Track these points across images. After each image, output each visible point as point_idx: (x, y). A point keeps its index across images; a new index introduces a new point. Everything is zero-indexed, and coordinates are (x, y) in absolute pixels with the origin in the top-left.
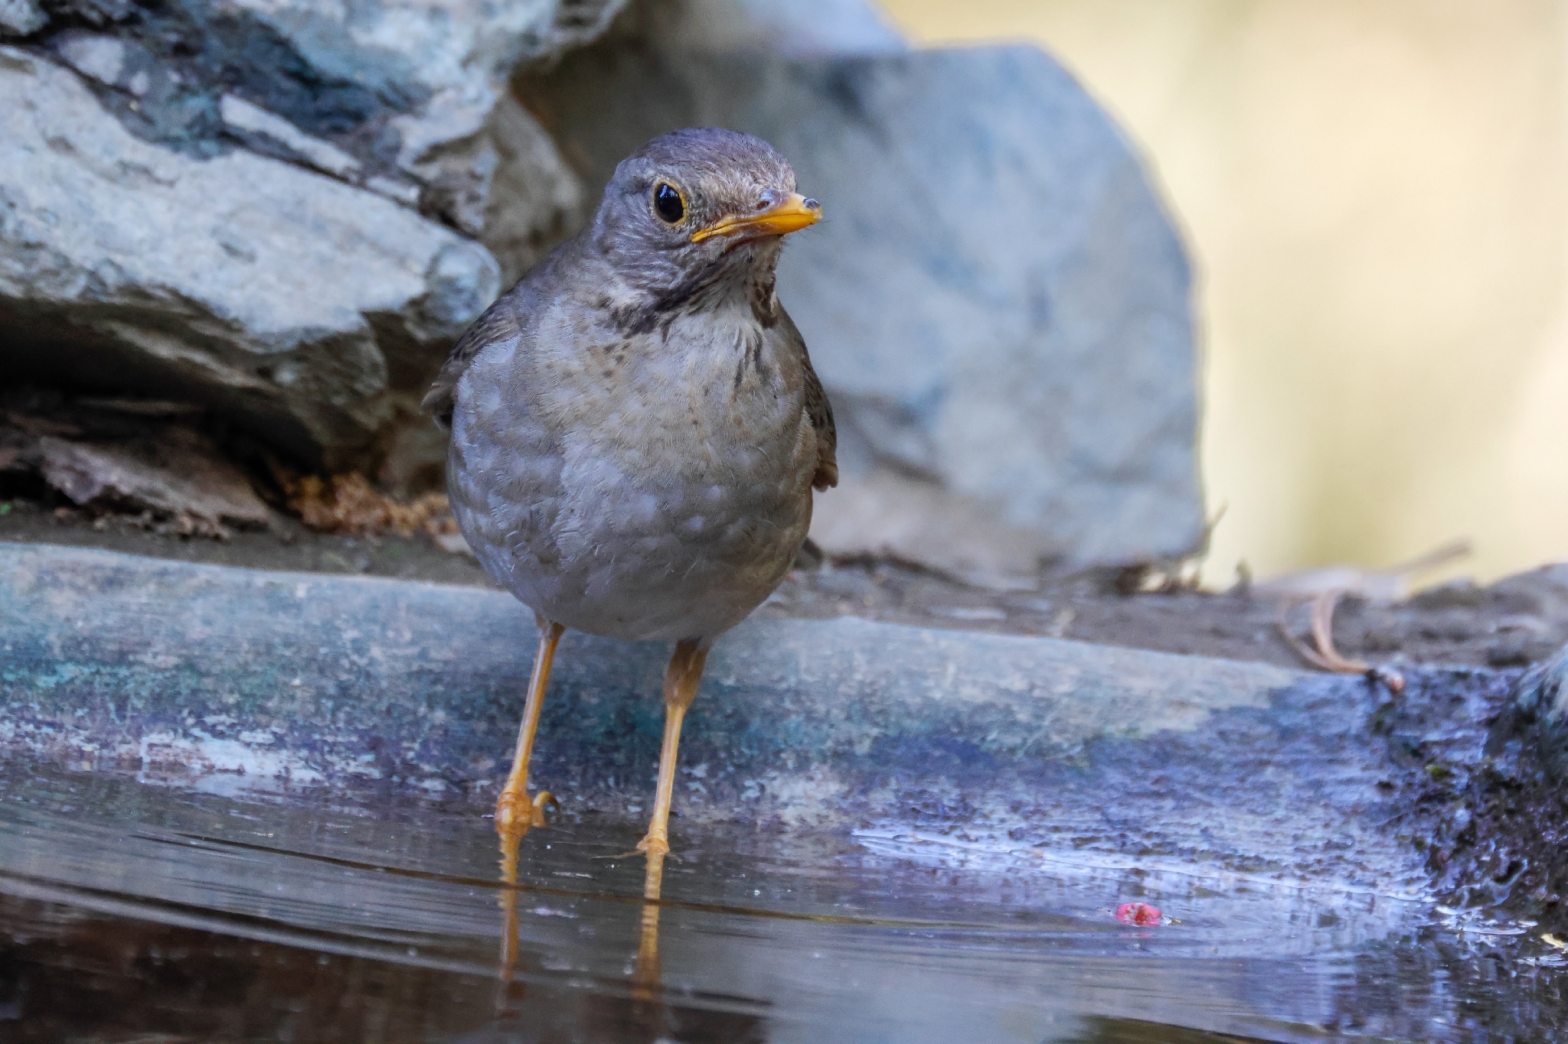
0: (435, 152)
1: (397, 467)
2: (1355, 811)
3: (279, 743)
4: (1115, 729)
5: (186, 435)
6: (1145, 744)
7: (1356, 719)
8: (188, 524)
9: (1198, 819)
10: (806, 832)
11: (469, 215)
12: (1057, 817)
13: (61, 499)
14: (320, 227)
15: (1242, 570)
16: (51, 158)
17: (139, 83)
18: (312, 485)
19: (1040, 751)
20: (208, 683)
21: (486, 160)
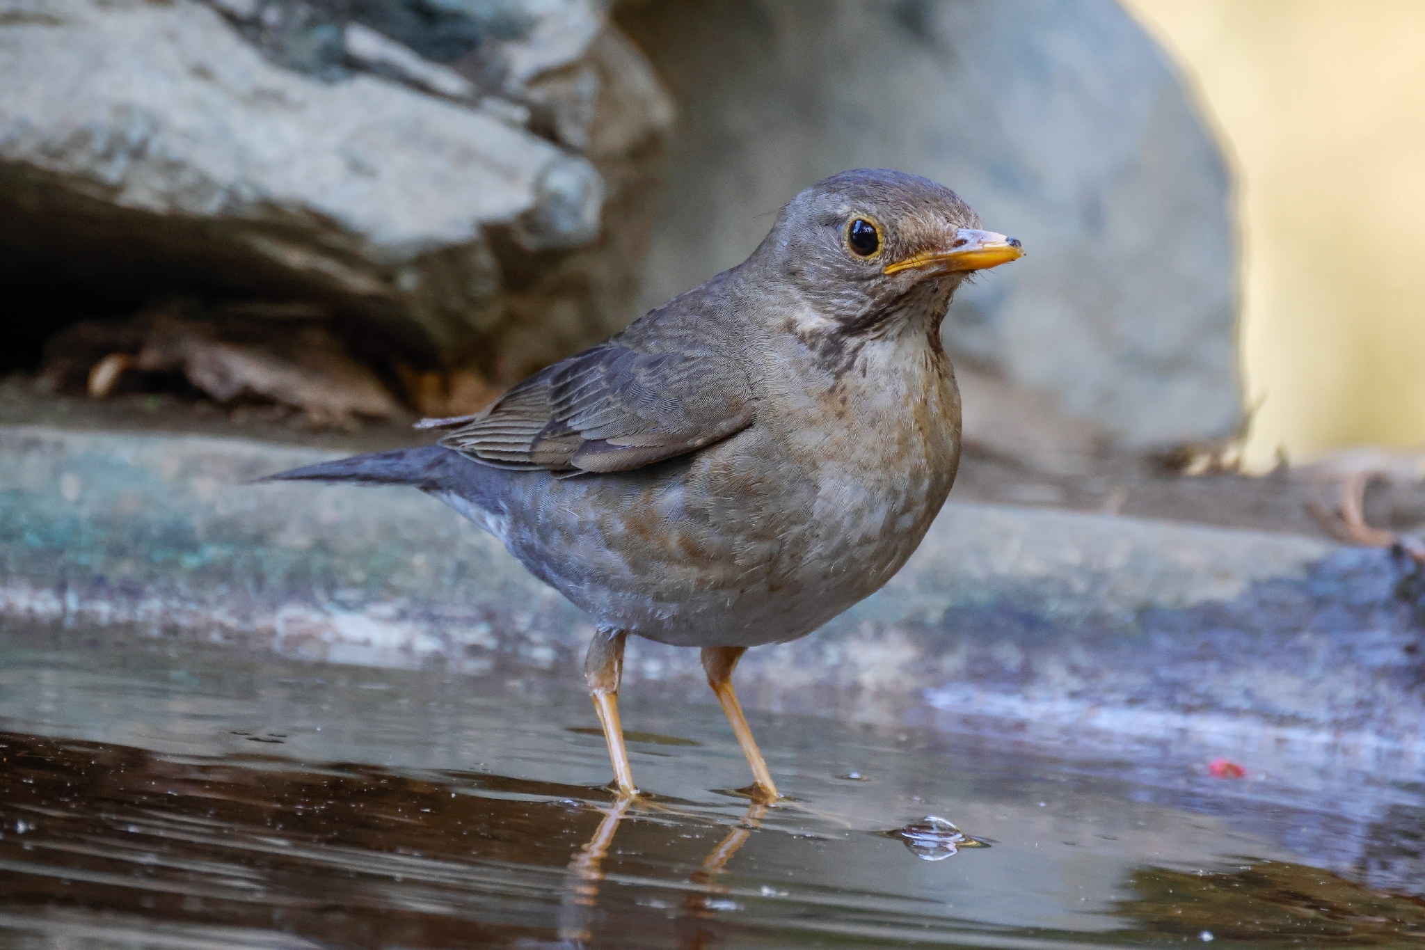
0: (542, 77)
1: (510, 363)
2: (1384, 672)
3: (402, 616)
4: (1165, 598)
5: (317, 337)
6: (1192, 611)
7: (1383, 587)
8: (316, 417)
9: (1240, 680)
10: (881, 694)
11: (573, 133)
12: (1111, 678)
13: (202, 395)
14: (437, 145)
15: (1281, 455)
16: (193, 87)
17: (272, 16)
18: (431, 381)
19: (1096, 619)
20: (337, 562)
21: (587, 84)
